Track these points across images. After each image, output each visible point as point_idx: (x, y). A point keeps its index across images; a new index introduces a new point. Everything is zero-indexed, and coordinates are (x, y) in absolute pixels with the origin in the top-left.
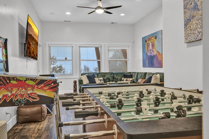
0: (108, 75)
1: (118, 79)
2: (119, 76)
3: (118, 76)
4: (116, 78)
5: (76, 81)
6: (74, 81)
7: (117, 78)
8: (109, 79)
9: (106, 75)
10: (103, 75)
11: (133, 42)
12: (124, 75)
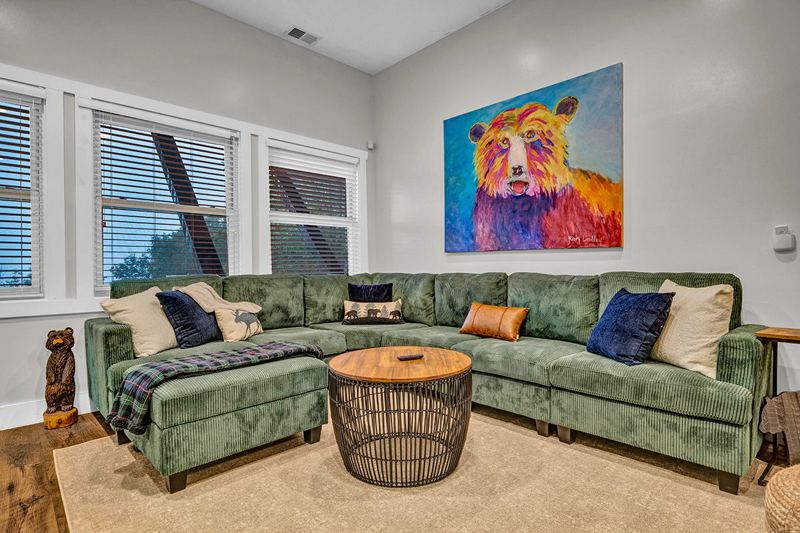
0: (278, 288)
1: (324, 306)
2: (328, 293)
3: (324, 292)
4: (315, 305)
5: (68, 335)
6: (53, 335)
7: (320, 301)
8: (285, 311)
9: (268, 290)
10: (254, 287)
11: (371, 146)
12: (349, 285)
